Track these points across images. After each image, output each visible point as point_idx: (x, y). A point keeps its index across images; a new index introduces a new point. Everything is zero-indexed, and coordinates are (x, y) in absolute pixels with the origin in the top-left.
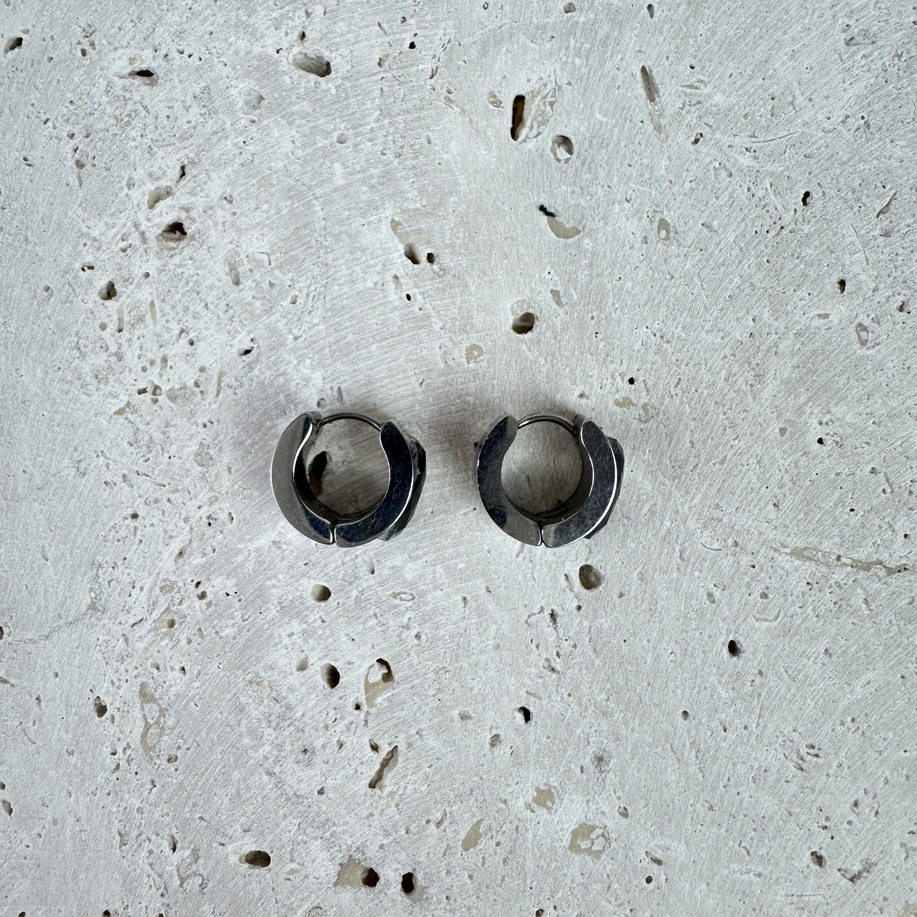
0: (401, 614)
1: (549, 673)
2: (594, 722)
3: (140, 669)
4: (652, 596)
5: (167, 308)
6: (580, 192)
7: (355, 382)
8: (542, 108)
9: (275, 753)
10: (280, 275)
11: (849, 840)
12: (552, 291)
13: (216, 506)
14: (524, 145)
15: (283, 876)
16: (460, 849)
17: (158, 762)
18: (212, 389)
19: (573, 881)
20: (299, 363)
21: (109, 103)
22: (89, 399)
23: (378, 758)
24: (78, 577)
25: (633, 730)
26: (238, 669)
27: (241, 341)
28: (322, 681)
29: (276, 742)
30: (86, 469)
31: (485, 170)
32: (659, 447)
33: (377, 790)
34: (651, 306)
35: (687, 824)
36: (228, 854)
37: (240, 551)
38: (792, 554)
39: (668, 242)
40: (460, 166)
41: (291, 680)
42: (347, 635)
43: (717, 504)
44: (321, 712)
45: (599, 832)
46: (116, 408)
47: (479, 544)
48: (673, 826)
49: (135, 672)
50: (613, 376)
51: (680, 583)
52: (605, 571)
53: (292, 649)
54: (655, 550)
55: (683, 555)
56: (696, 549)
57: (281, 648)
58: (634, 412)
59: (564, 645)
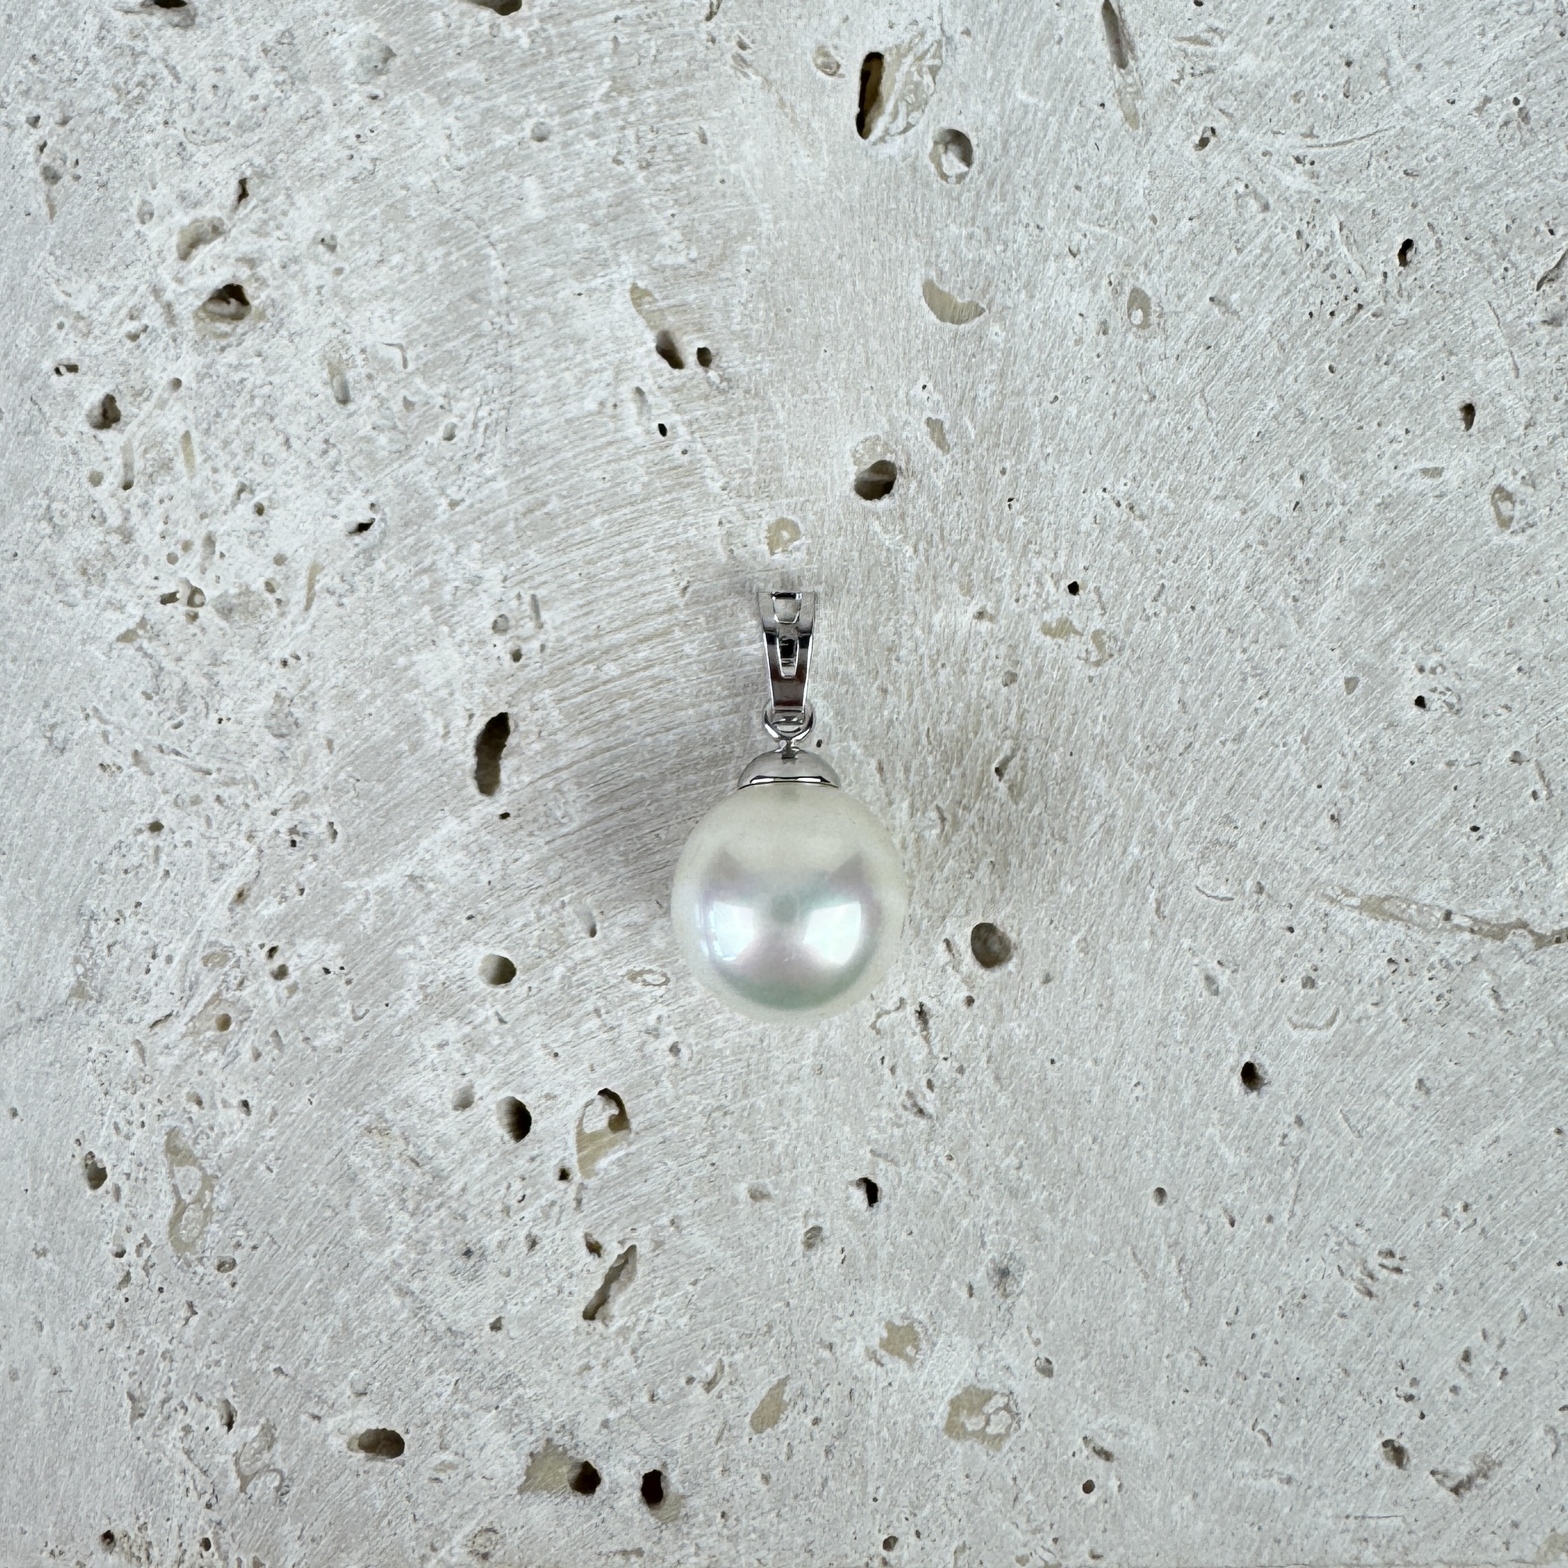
0: (644, 1010)
1: (911, 1117)
2: (992, 1205)
3: (166, 1104)
4: (1104, 982)
5: (214, 445)
6: (984, 237)
7: (562, 586)
8: (916, 77)
9: (413, 1256)
10: (424, 387)
11: (1452, 1422)
12: (929, 421)
13: (304, 812)
14: (880, 146)
15: (427, 1473)
16: (748, 1429)
17: (200, 1270)
18: (298, 596)
19: (950, 1488)
20: (458, 550)
21: (105, 60)
22: (69, 612)
23: (599, 1268)
24: (53, 937)
25: (1064, 1221)
26: (346, 1107)
27: (351, 509)
28: (498, 1128)
29: (416, 1237)
30: (66, 741)
31: (807, 194)
32: (1121, 710)
33: (598, 1324)
34: (1113, 451)
35: (1160, 1391)
36: (327, 1435)
37: (349, 892)
38: (1361, 908)
39: (1146, 333)
40: (760, 186)
41: (442, 1126)
42: (545, 1046)
43: (1227, 816)
44: (496, 1184)
45: (1001, 1401)
46: (123, 630)
48: (1133, 1395)
49: (159, 1109)
50: (1040, 583)
51: (1155, 959)
52: (1019, 935)
53: (445, 1070)
54: (1111, 898)
55: (1162, 909)
56: (1187, 897)
57: (425, 1069)
58: (1078, 647)
59: (941, 1069)
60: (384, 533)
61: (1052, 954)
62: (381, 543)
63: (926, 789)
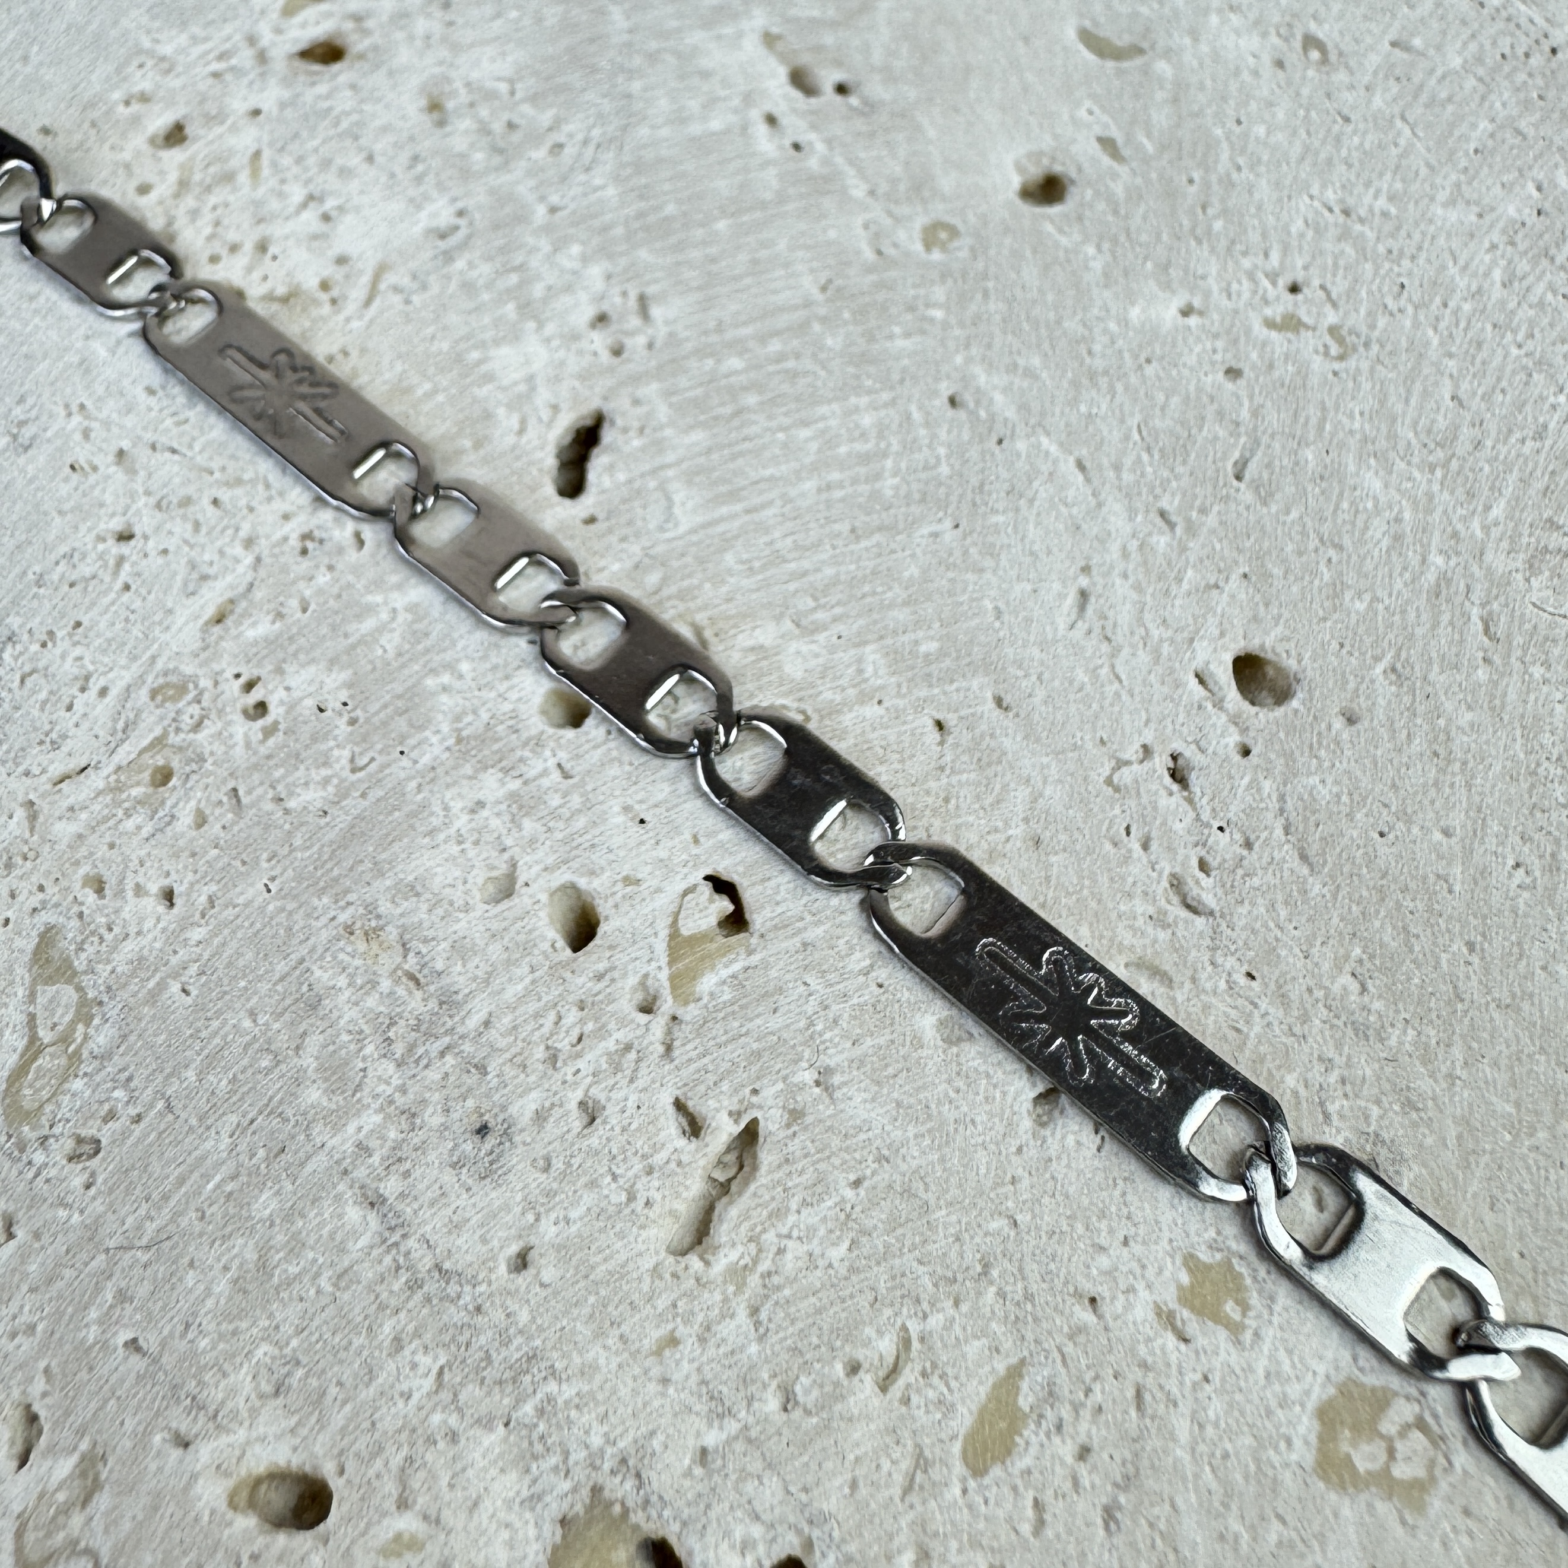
1: (1183, 911)
2: (1331, 1052)
3: (50, 891)
4: (1431, 721)
7: (676, 283)
9: (392, 1134)
10: (531, 112)
12: (1099, 139)
15: (365, 1559)
16: (959, 1468)
17: (39, 1157)
18: (357, 293)
20: (555, 251)
23: (698, 1157)
25: (1451, 1078)
27: (433, 216)
28: (549, 930)
30: (35, 438)
32: (1382, 406)
33: (692, 1259)
34: (1314, 163)
36: (194, 1478)
37: (370, 610)
39: (1328, 68)
41: (462, 925)
42: (627, 809)
43: (1550, 520)
44: (537, 1015)
45: (1407, 1411)
47: (972, 600)
49: (35, 900)
50: (1253, 280)
51: (1499, 693)
52: (1299, 662)
53: (476, 843)
54: (1418, 617)
55: (1492, 630)
56: (1523, 615)
57: (445, 842)
58: (1312, 342)
59: (1217, 843)
60: (469, 237)
61: (1351, 685)
62: (464, 245)
63: (1144, 490)
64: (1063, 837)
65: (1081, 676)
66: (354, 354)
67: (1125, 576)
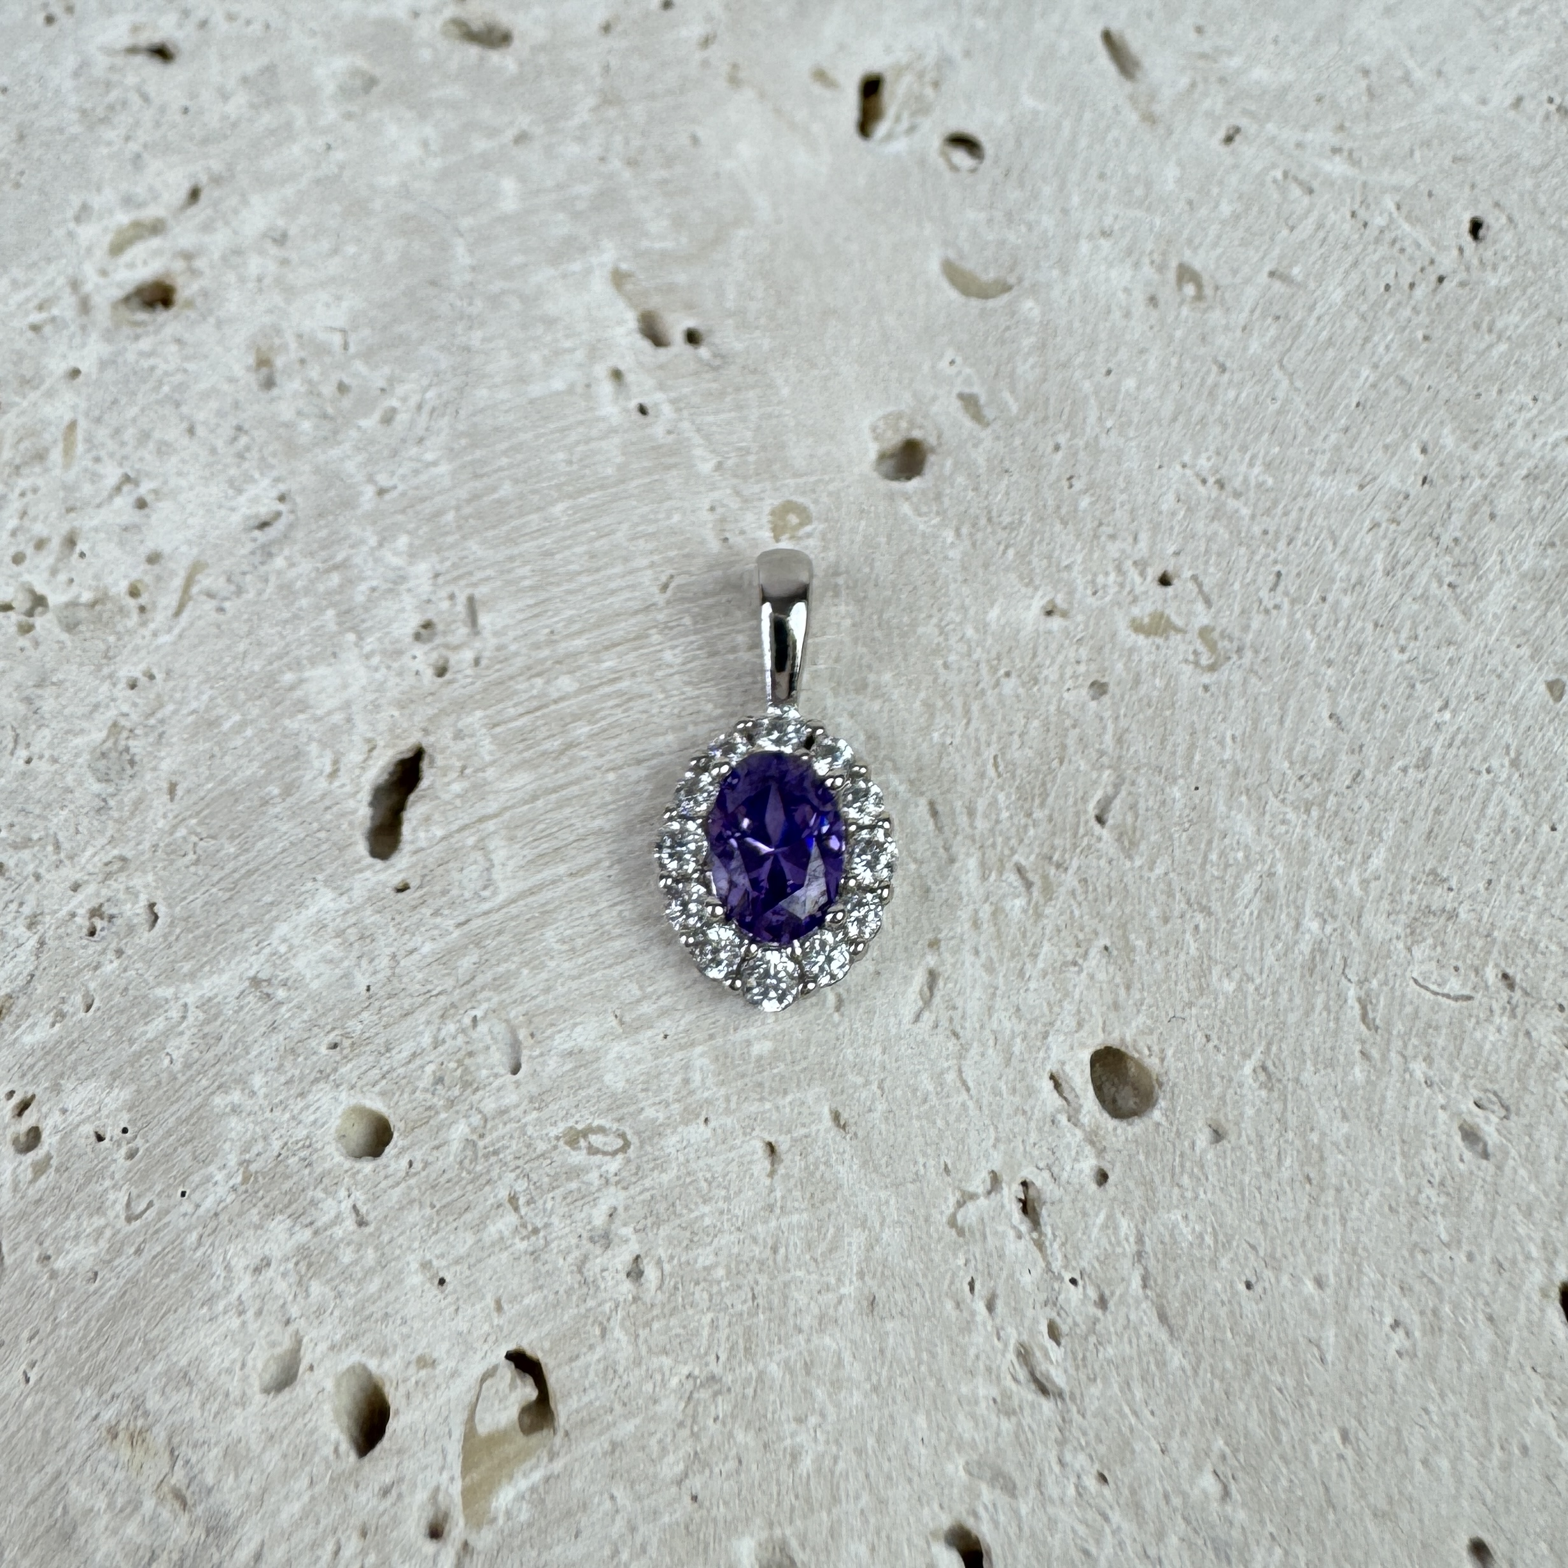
0: (586, 1197)
1: (1029, 1394)
4: (1303, 1135)
6: (1005, 220)
7: (509, 583)
8: (918, 90)
10: (364, 370)
12: (961, 396)
13: (117, 885)
14: (885, 145)
18: (169, 600)
20: (381, 545)
27: (255, 500)
28: (333, 1432)
32: (1255, 727)
34: (1187, 424)
37: (158, 1008)
39: (1203, 305)
40: (755, 178)
41: (237, 1424)
42: (426, 1265)
44: (314, 1545)
50: (1120, 569)
51: (1377, 1097)
52: (1162, 1060)
53: (259, 1313)
54: (1291, 1000)
55: (1371, 1015)
56: (1403, 995)
57: (225, 1312)
58: (1182, 647)
59: (1068, 1300)
60: (291, 526)
61: (1217, 1091)
62: (286, 537)
63: (1000, 840)
64: (900, 1296)
65: (927, 1084)
66: (160, 676)
67: (977, 953)
